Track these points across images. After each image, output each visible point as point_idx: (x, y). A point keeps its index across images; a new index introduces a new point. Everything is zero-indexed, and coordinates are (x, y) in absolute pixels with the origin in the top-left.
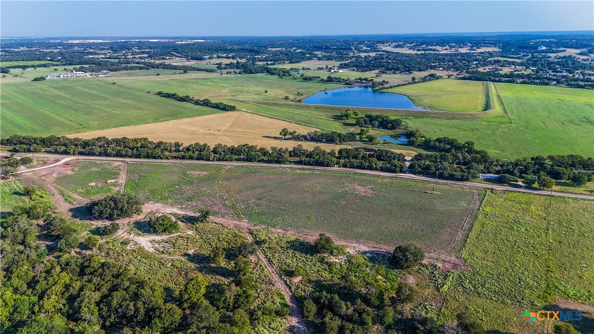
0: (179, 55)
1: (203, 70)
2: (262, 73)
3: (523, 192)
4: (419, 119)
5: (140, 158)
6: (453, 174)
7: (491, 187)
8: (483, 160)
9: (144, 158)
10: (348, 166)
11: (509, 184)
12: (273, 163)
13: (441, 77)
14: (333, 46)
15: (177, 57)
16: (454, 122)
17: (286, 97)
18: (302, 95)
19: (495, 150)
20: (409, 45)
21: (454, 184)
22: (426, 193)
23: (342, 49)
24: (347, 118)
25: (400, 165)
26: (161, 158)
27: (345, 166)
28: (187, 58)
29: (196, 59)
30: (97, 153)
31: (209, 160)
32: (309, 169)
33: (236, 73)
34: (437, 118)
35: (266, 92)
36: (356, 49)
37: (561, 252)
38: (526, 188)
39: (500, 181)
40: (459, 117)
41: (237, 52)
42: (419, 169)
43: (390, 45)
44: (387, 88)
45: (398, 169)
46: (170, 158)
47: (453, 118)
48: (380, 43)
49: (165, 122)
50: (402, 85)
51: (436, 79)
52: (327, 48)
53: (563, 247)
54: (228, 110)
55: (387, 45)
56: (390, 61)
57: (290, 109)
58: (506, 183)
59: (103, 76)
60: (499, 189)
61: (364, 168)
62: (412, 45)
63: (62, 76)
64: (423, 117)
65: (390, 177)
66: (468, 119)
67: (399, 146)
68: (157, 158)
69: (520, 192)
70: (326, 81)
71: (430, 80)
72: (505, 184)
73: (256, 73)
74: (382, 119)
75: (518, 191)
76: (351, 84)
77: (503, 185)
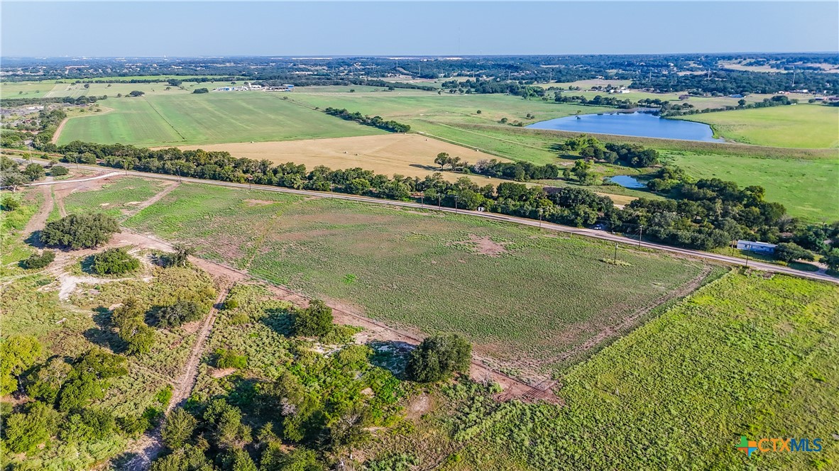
0: (405, 72)
1: (418, 88)
2: (502, 92)
3: (810, 279)
4: (702, 156)
5: (205, 178)
6: (677, 235)
7: (744, 264)
8: (763, 217)
9: (210, 179)
10: (500, 210)
11: (790, 261)
12: (383, 198)
13: (795, 101)
14: (641, 61)
15: (403, 74)
16: (766, 162)
17: (503, 120)
18: (533, 117)
19: (813, 207)
20: (774, 62)
21: (673, 253)
22: (602, 261)
23: (653, 66)
24: (573, 148)
25: (585, 213)
26: (231, 181)
27: (494, 210)
28: (414, 76)
29: (425, 77)
30: (154, 168)
31: (293, 188)
32: (432, 210)
33: (463, 92)
34: (737, 155)
35: (479, 112)
36: (675, 66)
37: (806, 401)
38: (828, 273)
39: (774, 256)
40: (781, 154)
41: (489, 68)
42: (618, 223)
43: (740, 62)
44: (685, 113)
45: (579, 220)
46: (243, 181)
47: (768, 156)
48: (724, 59)
49: (295, 142)
50: (714, 110)
51: (783, 104)
52: (630, 64)
53: (816, 392)
54: (397, 131)
55: (736, 61)
56: (717, 79)
57: (494, 134)
58: (784, 260)
59: (281, 90)
60: (763, 269)
61: (524, 216)
62: (779, 62)
63: (231, 89)
64: (711, 153)
65: (559, 233)
66: (798, 159)
67: (626, 190)
68: (226, 181)
69: (803, 278)
70: (591, 103)
71: (770, 105)
72: (781, 262)
73: (493, 92)
74: (629, 150)
75: (800, 277)
76: (629, 108)
77: (777, 264)
